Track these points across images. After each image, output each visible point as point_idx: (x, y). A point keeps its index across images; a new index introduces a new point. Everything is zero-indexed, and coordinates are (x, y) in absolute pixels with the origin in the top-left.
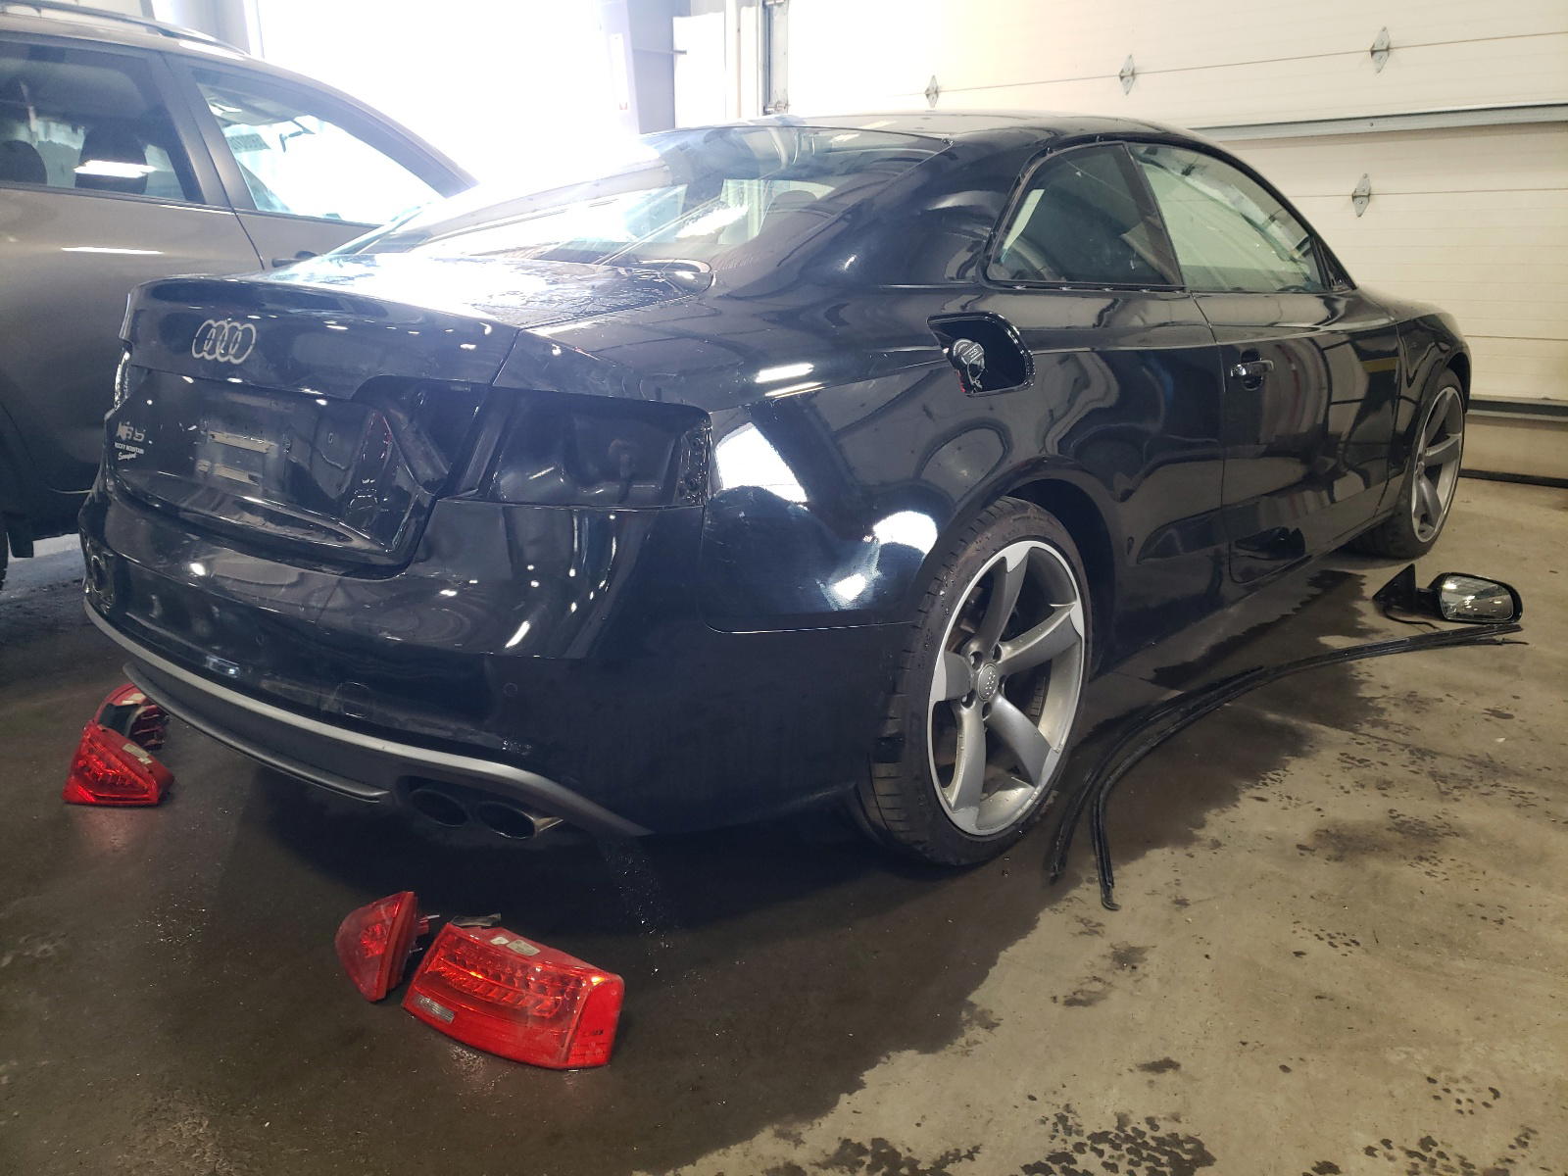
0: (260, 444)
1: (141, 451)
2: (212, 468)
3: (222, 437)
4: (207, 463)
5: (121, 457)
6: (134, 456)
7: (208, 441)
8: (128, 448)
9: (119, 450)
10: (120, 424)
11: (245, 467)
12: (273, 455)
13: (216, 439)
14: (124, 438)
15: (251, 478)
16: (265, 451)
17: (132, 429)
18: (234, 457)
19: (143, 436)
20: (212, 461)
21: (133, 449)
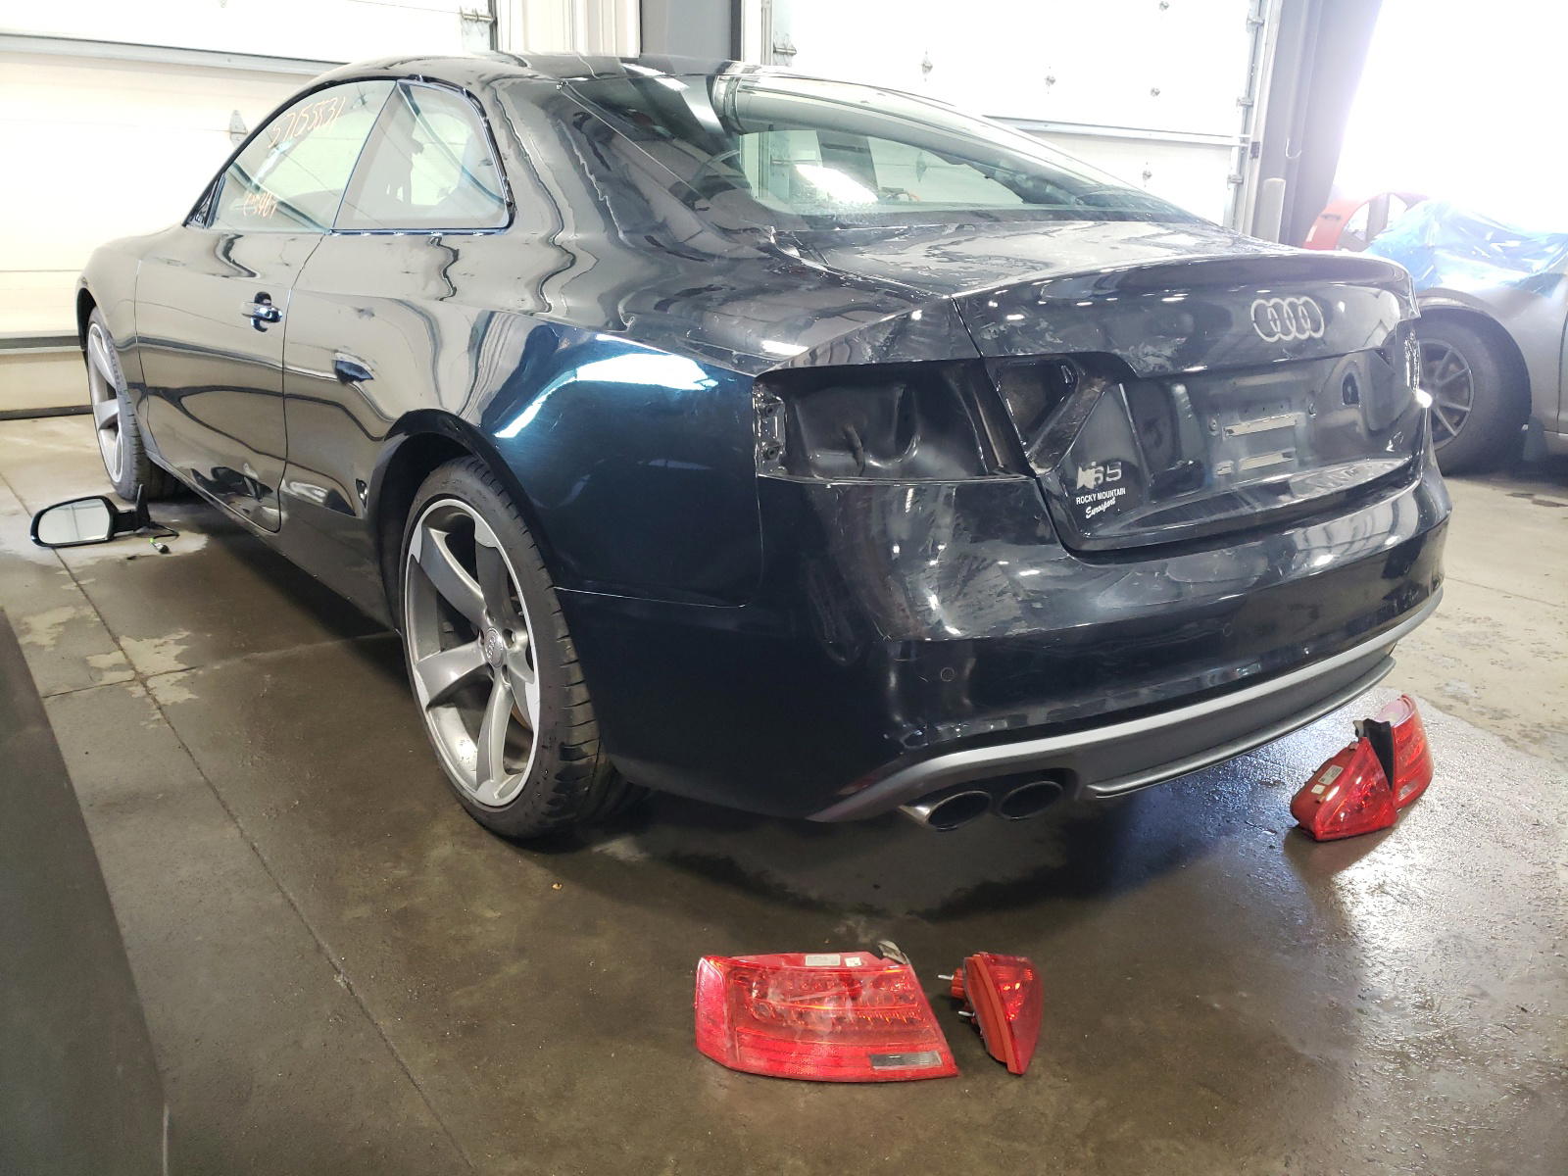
0: (1289, 418)
1: (1122, 491)
2: (1235, 467)
3: (1242, 427)
4: (1229, 463)
5: (1090, 512)
6: (1112, 502)
7: (1224, 438)
8: (1100, 496)
9: (1085, 505)
10: (1080, 469)
11: (1274, 448)
12: (1303, 424)
13: (1236, 433)
14: (1091, 485)
15: (1285, 455)
16: (1293, 423)
17: (1101, 469)
18: (1260, 443)
19: (1119, 471)
20: (1235, 459)
21: (1111, 493)
